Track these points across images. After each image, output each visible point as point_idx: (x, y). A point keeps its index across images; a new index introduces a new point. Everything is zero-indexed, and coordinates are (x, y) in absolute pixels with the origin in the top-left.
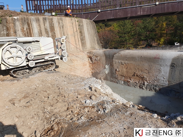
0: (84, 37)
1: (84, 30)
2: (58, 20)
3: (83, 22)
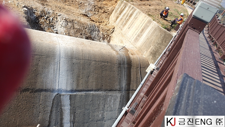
1: (146, 30)
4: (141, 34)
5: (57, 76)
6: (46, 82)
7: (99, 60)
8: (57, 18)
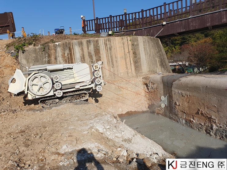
0: (140, 58)
1: (139, 50)
2: (105, 41)
3: (138, 41)
4: (138, 58)
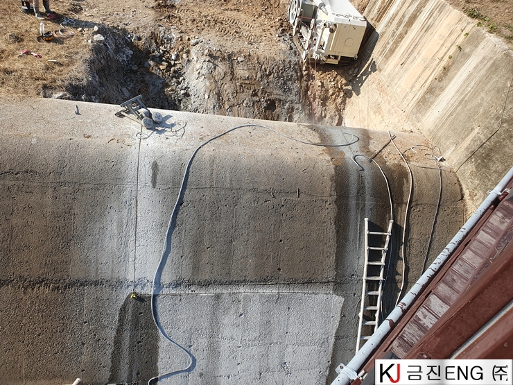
0: (442, 89)
1: (459, 69)
2: (436, 8)
3: (476, 47)
4: (441, 84)
5: (131, 244)
6: (97, 260)
7: (268, 187)
8: (188, 52)
